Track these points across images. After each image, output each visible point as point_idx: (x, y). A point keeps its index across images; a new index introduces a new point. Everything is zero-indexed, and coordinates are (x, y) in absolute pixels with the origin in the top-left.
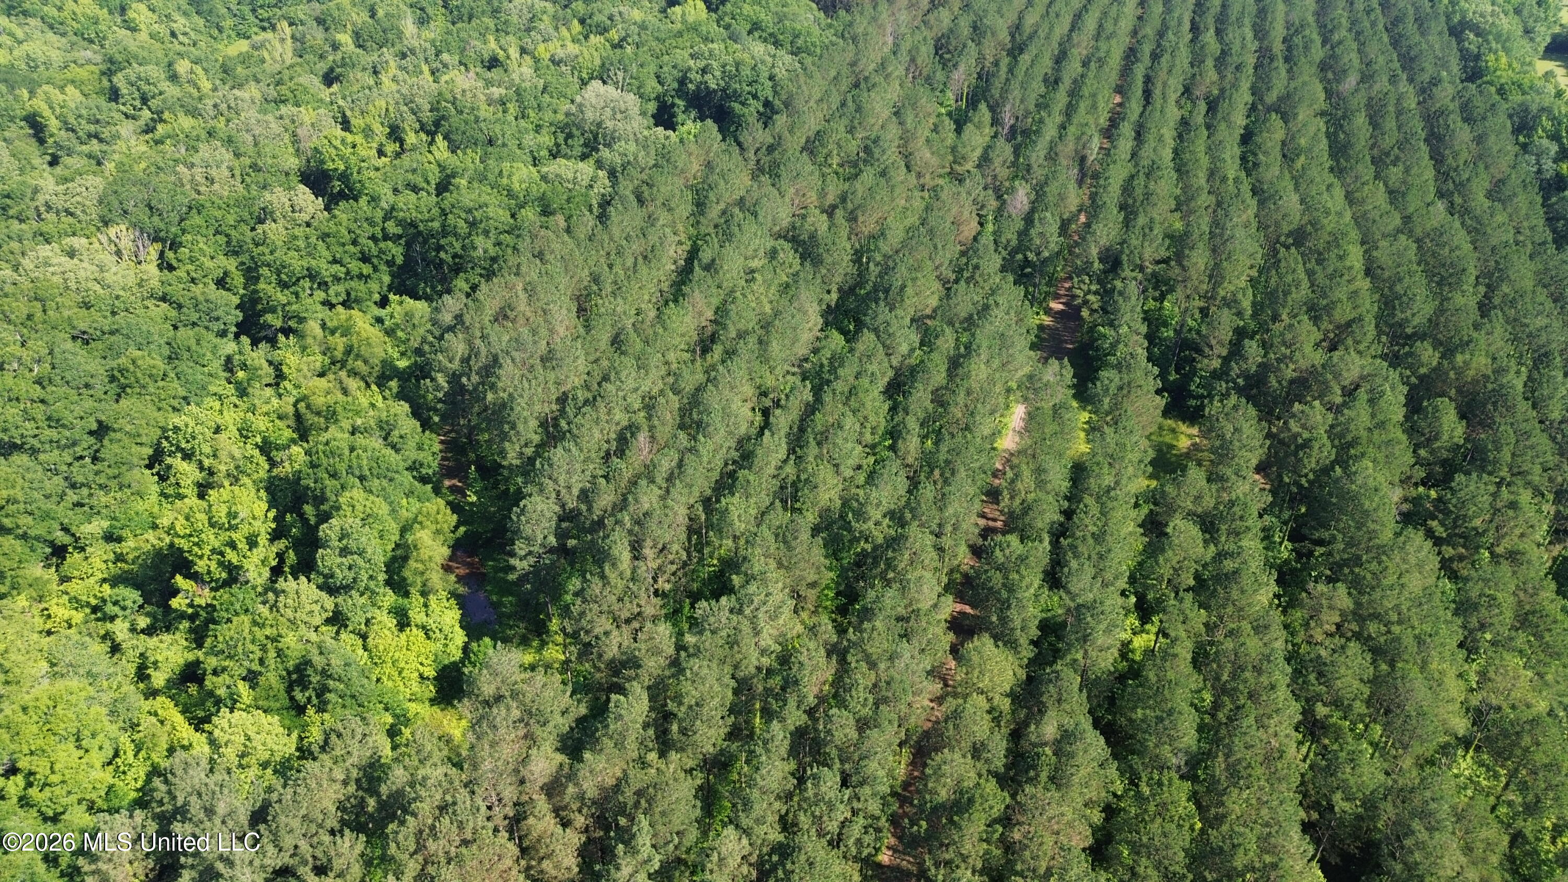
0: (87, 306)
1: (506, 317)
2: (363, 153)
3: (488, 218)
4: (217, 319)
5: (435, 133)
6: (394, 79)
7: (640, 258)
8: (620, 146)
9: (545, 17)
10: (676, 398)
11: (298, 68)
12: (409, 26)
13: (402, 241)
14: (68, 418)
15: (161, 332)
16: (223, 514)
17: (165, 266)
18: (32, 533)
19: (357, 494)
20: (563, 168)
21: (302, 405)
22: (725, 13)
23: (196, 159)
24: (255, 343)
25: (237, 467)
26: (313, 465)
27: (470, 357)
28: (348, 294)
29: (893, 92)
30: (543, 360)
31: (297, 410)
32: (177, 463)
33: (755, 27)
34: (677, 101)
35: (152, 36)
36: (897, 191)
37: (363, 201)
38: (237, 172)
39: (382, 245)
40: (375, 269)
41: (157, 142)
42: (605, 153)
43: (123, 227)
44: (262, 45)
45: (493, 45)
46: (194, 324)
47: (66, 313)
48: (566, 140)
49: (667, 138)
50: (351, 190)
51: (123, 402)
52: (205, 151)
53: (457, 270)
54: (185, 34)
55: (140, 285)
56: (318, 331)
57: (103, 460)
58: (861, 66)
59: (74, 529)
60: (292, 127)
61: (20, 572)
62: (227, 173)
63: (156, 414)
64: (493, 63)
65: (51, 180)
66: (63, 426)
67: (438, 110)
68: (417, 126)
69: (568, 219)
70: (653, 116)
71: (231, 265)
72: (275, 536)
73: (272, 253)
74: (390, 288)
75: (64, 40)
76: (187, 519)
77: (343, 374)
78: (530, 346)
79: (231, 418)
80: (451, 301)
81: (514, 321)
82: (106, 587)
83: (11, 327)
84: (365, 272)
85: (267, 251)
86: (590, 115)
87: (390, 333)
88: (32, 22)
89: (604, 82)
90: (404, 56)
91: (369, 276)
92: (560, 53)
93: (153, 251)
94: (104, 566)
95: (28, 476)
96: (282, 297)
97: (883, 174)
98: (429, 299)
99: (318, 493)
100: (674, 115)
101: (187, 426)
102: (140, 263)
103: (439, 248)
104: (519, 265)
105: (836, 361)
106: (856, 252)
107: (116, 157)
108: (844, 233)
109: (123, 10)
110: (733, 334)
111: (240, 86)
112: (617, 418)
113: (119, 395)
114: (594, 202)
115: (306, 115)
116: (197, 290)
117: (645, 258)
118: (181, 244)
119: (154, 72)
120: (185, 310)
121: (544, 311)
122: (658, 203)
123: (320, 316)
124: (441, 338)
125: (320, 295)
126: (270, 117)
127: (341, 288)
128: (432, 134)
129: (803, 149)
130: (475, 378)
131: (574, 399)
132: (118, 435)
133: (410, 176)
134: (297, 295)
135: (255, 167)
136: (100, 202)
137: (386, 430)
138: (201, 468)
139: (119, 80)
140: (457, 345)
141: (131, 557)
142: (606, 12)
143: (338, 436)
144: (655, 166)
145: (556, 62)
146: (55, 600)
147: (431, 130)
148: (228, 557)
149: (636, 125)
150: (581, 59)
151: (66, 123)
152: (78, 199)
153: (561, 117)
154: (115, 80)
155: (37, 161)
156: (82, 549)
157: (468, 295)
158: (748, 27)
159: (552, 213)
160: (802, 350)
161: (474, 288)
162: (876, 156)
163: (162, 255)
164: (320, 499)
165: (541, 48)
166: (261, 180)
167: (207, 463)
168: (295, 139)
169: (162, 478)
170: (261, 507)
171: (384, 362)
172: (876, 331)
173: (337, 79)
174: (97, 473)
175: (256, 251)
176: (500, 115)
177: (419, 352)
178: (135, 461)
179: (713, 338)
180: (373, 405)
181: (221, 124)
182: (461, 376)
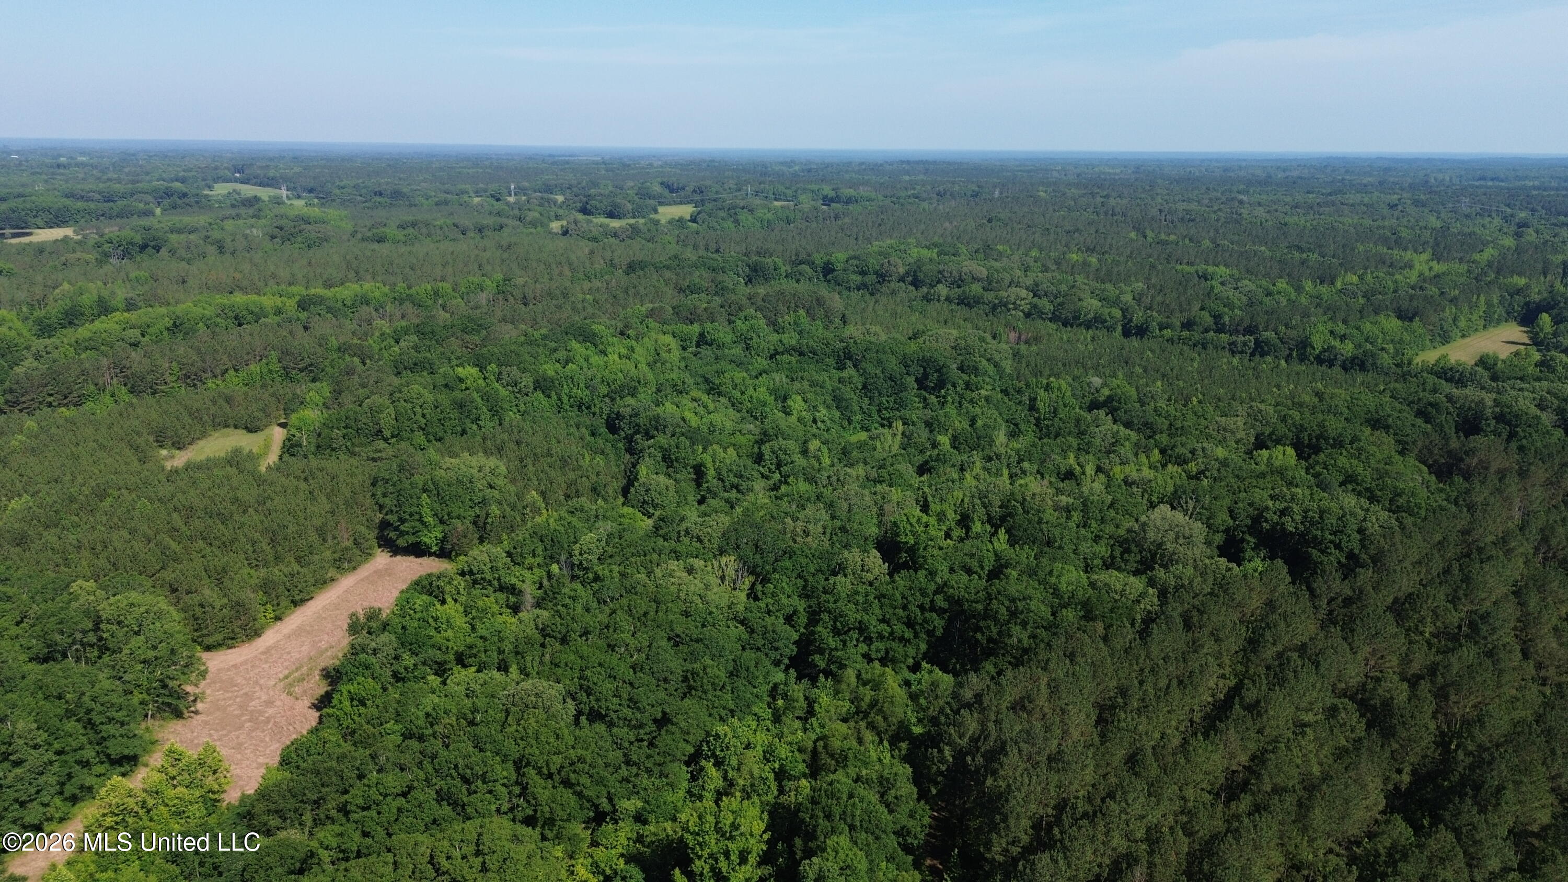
0: (687, 614)
1: (1023, 708)
2: (933, 533)
3: (1029, 611)
4: (777, 649)
5: (1000, 526)
6: (976, 478)
7: (1175, 681)
8: (1177, 569)
9: (1127, 443)
10: (1187, 840)
11: (900, 458)
12: (1001, 437)
13: (946, 616)
14: (644, 703)
15: (732, 648)
16: (728, 822)
17: (753, 595)
18: (587, 793)
19: (844, 840)
20: (1114, 578)
21: (821, 744)
22: (1317, 463)
23: (801, 515)
24: (799, 678)
25: (752, 785)
26: (814, 801)
27: (980, 737)
28: (887, 652)
29: (1516, 569)
30: (1050, 759)
31: (815, 748)
32: (709, 766)
33: (1349, 480)
34: (1248, 537)
35: (799, 420)
36: (1506, 678)
37: (922, 573)
38: (828, 531)
39: (927, 615)
40: (916, 636)
41: (777, 498)
42: (1160, 573)
43: (733, 558)
44: (878, 437)
45: (1072, 460)
46: (758, 649)
47: (671, 617)
48: (1122, 554)
49: (1230, 569)
50: (914, 562)
51: (686, 700)
52: (810, 510)
53: (989, 653)
54: (823, 422)
55: (730, 608)
56: (853, 680)
57: (656, 747)
58: (1476, 535)
59: (616, 800)
60: (881, 503)
61: (567, 825)
62: (821, 530)
63: (707, 718)
64: (1069, 475)
65: (695, 514)
66: (638, 709)
67: (1007, 507)
68: (985, 518)
69: (1107, 627)
70: (1218, 547)
71: (801, 605)
72: (764, 860)
73: (835, 602)
74: (925, 656)
75: (738, 415)
76: (700, 817)
77: (863, 724)
78: (1039, 742)
79: (761, 739)
80: (975, 680)
81: (1030, 713)
82: (622, 861)
83: (631, 619)
84: (906, 636)
85: (832, 600)
86: (1151, 535)
87: (914, 697)
88: (722, 400)
89: (1173, 508)
90: (990, 459)
91: (908, 641)
92: (1135, 476)
93: (748, 581)
94: (626, 843)
95: (600, 743)
96: (832, 642)
97: (1490, 654)
98: (956, 674)
99: (810, 828)
100: (1242, 550)
101: (726, 735)
102: (735, 589)
103: (978, 629)
104: (1048, 660)
105: (1397, 855)
106: (1442, 734)
107: (745, 504)
108: (1429, 709)
109: (785, 399)
110: (1268, 788)
111: (851, 465)
112: (1115, 843)
113: (685, 694)
114: (1138, 617)
115: (895, 494)
116: (769, 620)
117: (1181, 682)
118: (769, 581)
119: (792, 446)
120: (755, 635)
121: (1063, 711)
122: (1207, 631)
123: (858, 666)
124: (957, 712)
125: (863, 648)
126: (866, 492)
127: (881, 645)
128: (996, 527)
129: (1389, 608)
130: (979, 760)
131: (1074, 808)
132: (673, 729)
133: (967, 559)
134: (844, 643)
135: (843, 529)
136: (723, 535)
137: (884, 785)
138: (725, 778)
139: (766, 448)
140: (971, 724)
141: (648, 839)
142: (1189, 447)
143: (842, 779)
144: (1211, 594)
145: (1128, 483)
146: (581, 860)
147: (995, 523)
148: (720, 865)
149: (1197, 552)
150: (1153, 484)
151: (719, 474)
152: (709, 530)
153: (1122, 532)
154: (763, 448)
155: (690, 498)
156: (616, 822)
157: (993, 678)
158: (1341, 478)
159: (1093, 619)
160: (1353, 828)
161: (1000, 673)
162: (1484, 633)
163: (753, 585)
164: (810, 836)
165: (1117, 469)
166: (845, 540)
167: (730, 774)
168: (881, 513)
169: (694, 778)
170: (759, 826)
171: (901, 722)
172: (1457, 832)
173: (929, 471)
174: (649, 757)
175: (824, 597)
176: (1063, 520)
177: (934, 721)
178: (679, 755)
179: (1244, 786)
180: (880, 760)
181: (827, 492)
182: (967, 754)
